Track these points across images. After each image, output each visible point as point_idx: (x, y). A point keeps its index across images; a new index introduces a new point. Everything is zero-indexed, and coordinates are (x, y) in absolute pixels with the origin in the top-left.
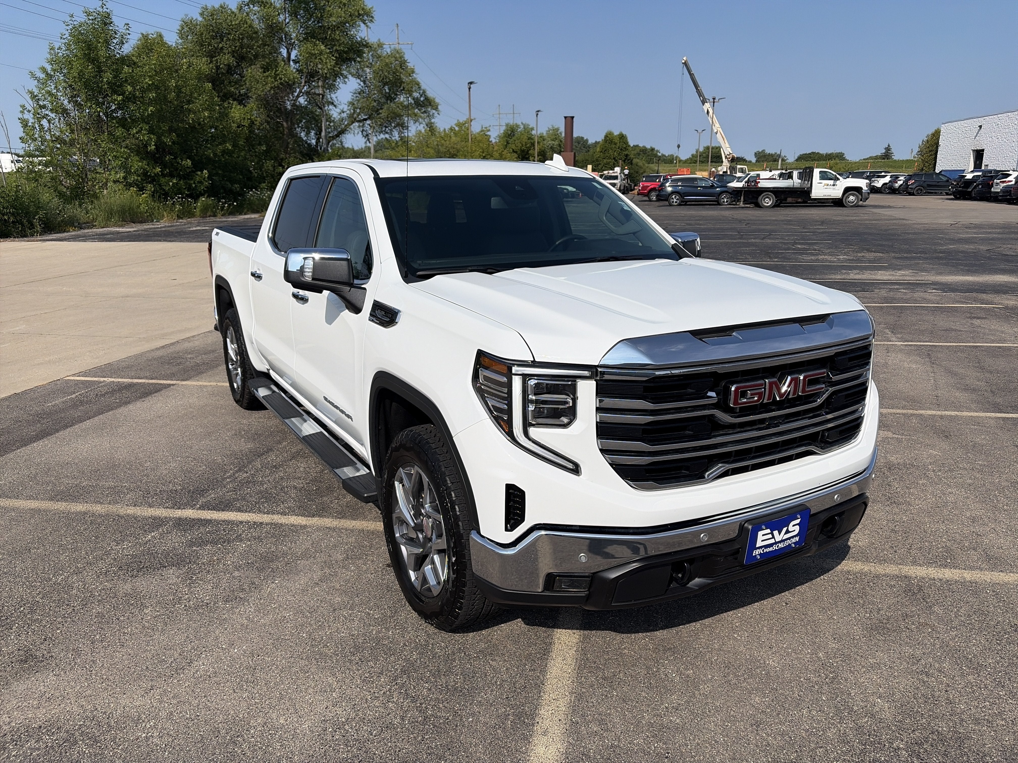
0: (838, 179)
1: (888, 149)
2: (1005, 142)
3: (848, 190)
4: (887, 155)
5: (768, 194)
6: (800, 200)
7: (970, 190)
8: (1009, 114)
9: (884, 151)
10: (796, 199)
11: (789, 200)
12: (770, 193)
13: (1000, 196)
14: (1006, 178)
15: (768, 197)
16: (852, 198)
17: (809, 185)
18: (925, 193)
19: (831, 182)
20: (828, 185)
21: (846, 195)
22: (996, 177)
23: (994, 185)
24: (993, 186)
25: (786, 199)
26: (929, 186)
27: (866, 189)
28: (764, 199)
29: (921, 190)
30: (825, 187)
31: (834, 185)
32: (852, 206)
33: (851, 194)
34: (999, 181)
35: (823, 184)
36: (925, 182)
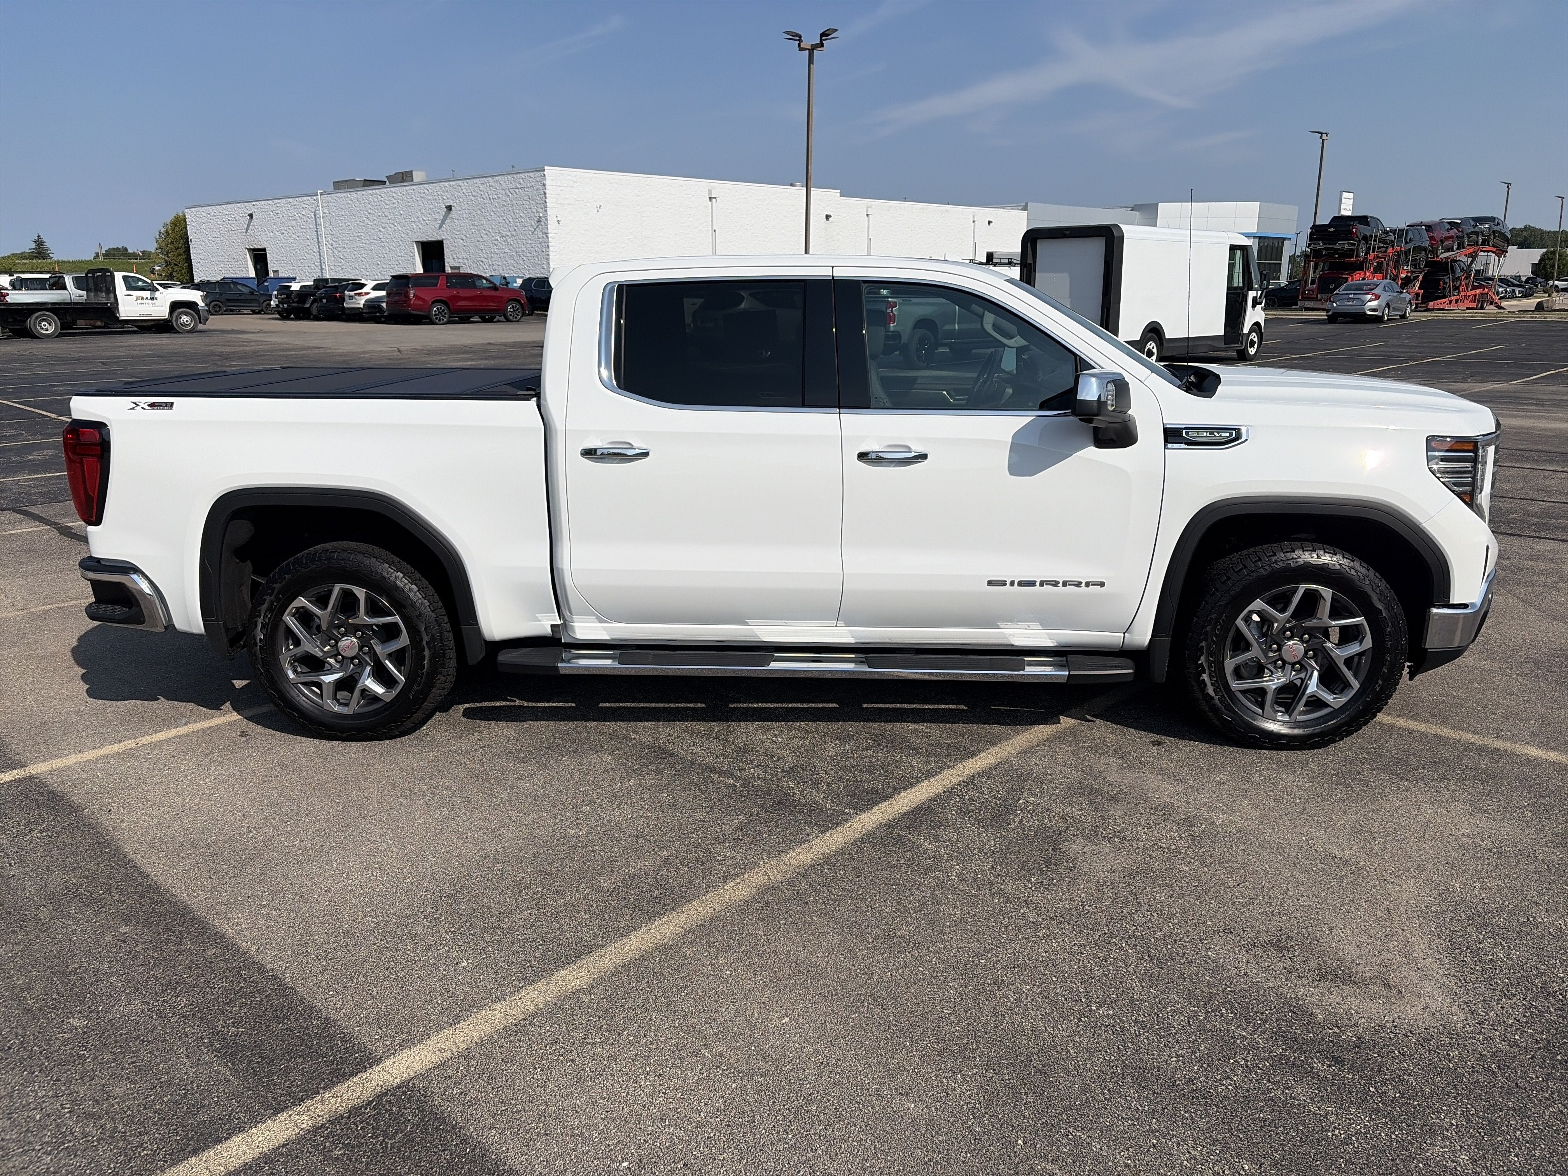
0: (158, 290)
1: (39, 242)
2: (295, 239)
3: (175, 306)
4: (40, 252)
5: (41, 316)
6: (99, 323)
7: (307, 306)
8: (291, 200)
9: (33, 246)
10: (92, 322)
11: (81, 323)
12: (47, 313)
13: (365, 313)
14: (361, 288)
15: (44, 320)
16: (185, 319)
17: (112, 300)
18: (225, 311)
19: (147, 294)
20: (142, 298)
21: (175, 314)
22: (345, 288)
23: (346, 298)
24: (344, 300)
25: (75, 322)
26: (228, 300)
27: (203, 305)
28: (40, 323)
29: (220, 307)
30: (139, 301)
31: (152, 299)
32: (189, 332)
33: (182, 313)
34: (352, 293)
35: (134, 298)
36: (221, 294)
